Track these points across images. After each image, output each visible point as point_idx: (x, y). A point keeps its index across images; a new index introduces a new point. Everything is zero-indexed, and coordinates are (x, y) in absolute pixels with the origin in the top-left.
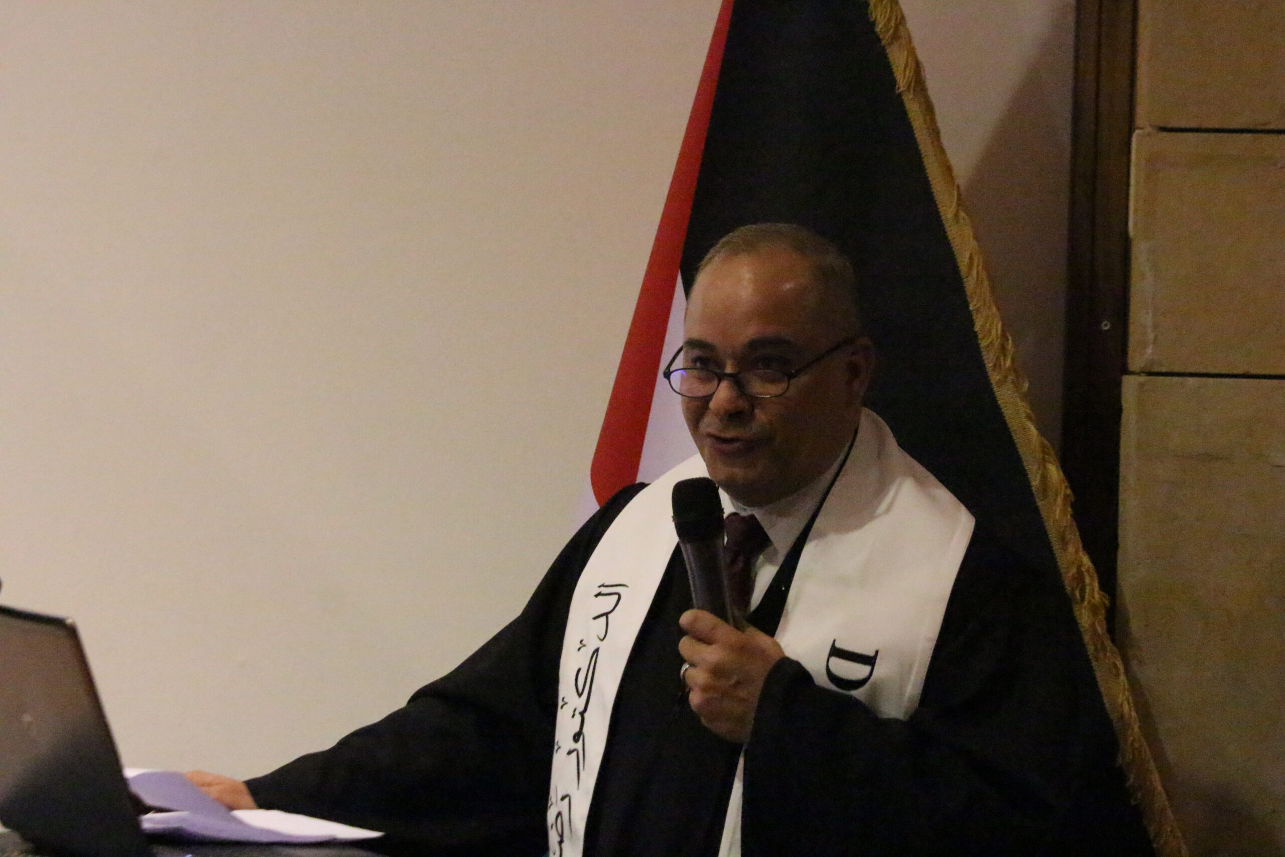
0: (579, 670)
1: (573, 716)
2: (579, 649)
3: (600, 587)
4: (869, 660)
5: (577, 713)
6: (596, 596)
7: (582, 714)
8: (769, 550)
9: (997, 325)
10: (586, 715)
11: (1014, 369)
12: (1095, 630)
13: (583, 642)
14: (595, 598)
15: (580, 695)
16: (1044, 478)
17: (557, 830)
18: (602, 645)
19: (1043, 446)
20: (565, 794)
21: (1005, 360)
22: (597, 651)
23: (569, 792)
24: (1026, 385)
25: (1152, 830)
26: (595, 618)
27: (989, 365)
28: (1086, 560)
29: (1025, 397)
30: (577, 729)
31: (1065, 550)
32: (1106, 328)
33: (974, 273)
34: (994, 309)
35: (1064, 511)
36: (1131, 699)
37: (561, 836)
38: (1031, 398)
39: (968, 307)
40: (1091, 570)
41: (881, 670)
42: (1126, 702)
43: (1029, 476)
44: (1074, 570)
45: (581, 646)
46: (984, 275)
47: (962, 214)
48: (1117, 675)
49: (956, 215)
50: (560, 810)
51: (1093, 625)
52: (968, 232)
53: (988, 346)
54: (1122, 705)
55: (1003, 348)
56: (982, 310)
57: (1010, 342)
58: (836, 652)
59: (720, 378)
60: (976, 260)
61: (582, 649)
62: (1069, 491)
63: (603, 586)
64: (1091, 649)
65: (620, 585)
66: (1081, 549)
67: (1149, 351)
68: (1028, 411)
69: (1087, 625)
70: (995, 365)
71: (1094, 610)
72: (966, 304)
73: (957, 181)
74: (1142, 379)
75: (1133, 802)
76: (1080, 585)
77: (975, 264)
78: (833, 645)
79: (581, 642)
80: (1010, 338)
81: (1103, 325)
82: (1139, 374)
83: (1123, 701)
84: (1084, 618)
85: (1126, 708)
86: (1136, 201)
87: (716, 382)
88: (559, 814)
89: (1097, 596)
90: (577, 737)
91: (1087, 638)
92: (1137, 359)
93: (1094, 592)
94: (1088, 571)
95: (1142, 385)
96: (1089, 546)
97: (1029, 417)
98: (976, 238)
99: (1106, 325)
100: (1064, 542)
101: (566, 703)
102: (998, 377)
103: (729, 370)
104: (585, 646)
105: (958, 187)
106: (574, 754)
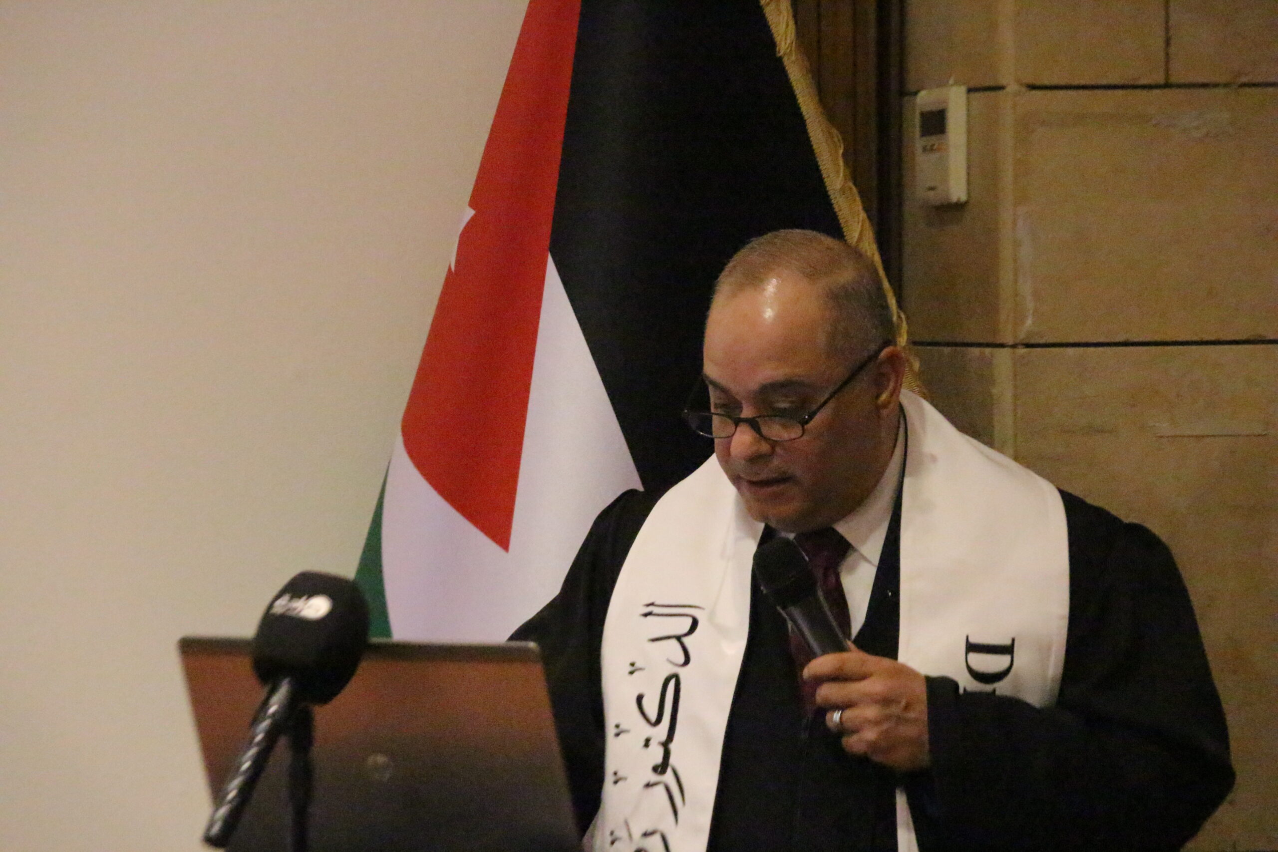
0: (640, 699)
1: (646, 746)
2: (629, 673)
3: (648, 605)
4: (1007, 650)
5: (654, 744)
6: (646, 615)
7: (664, 744)
10: (672, 746)
13: (639, 665)
14: (644, 617)
15: (654, 723)
18: (683, 673)
20: (650, 830)
22: (673, 677)
23: (659, 829)
26: (656, 639)
30: (658, 761)
41: (1023, 659)
45: (633, 670)
50: (642, 846)
58: (972, 648)
61: (638, 673)
63: (654, 605)
65: (690, 606)
67: (1029, 322)
74: (1022, 351)
78: (968, 641)
79: (631, 665)
88: (640, 850)
95: (1023, 358)
101: (625, 731)
104: (643, 669)
106: (660, 787)
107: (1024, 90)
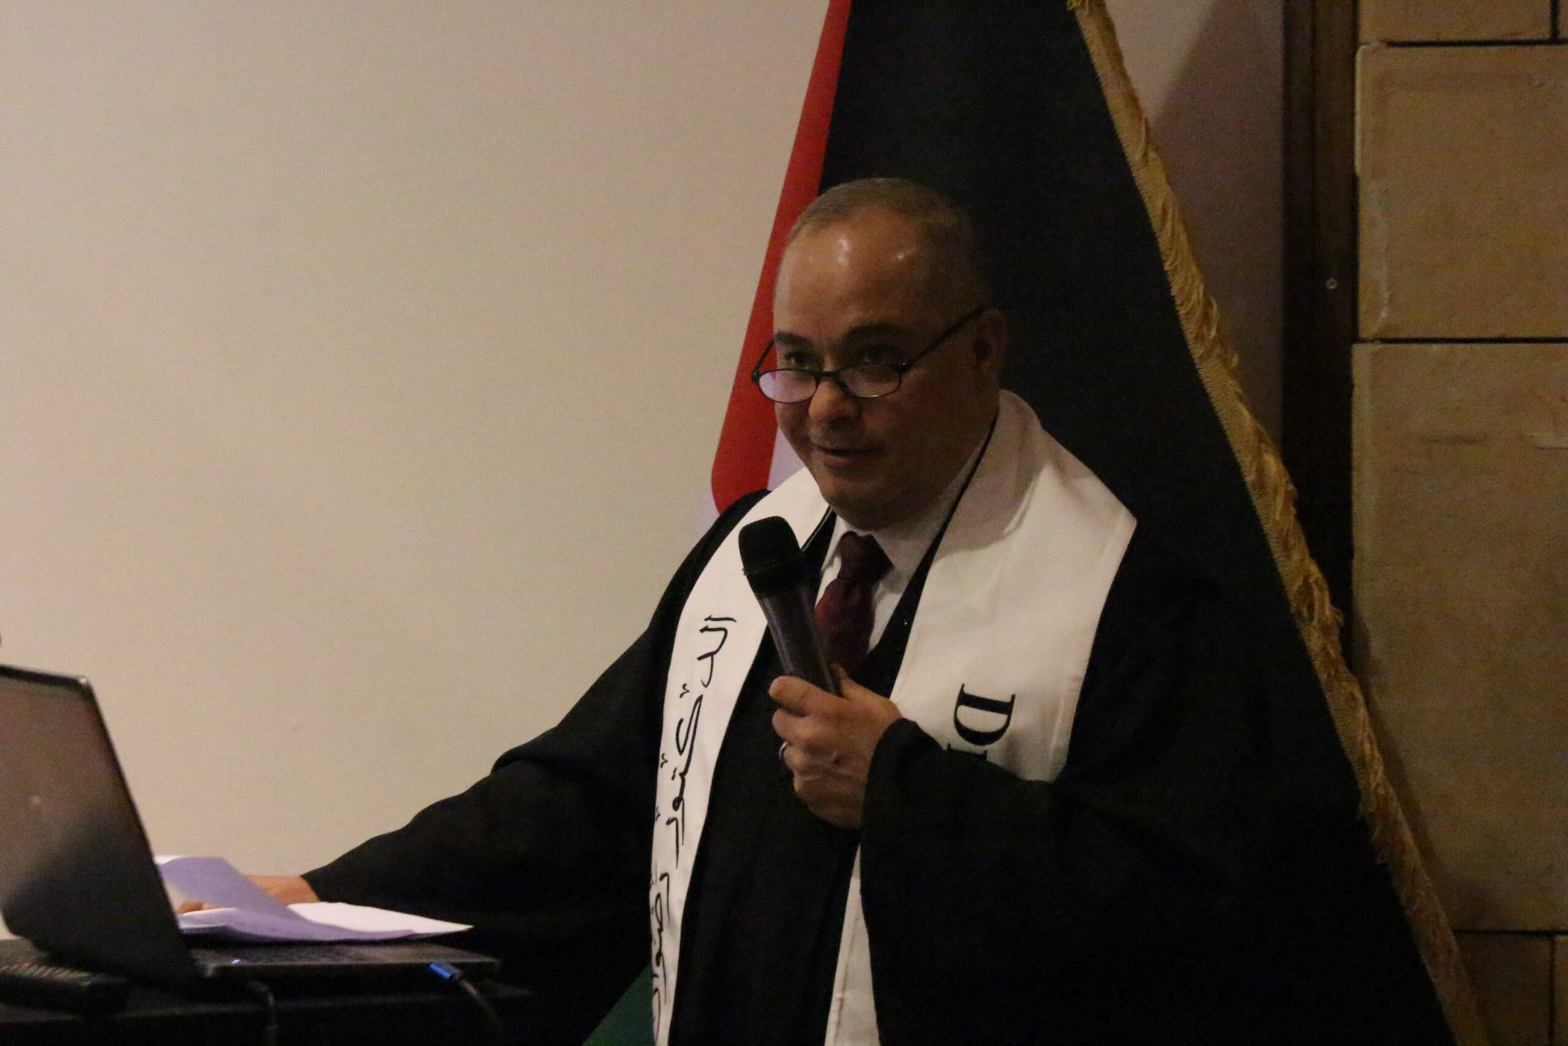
0: (681, 721)
1: (673, 778)
2: (681, 696)
3: (706, 620)
4: (1004, 708)
5: (677, 773)
6: (702, 631)
7: (683, 775)
8: (891, 576)
9: (1198, 287)
10: (687, 777)
11: (1220, 340)
12: (1328, 654)
13: (687, 687)
14: (700, 633)
15: (681, 752)
16: (1261, 471)
17: (657, 916)
18: (707, 693)
19: (1258, 433)
20: (664, 872)
21: (1209, 330)
22: (700, 699)
23: (668, 871)
24: (1235, 360)
25: (1403, 895)
26: (700, 658)
27: (1190, 337)
28: (1314, 569)
29: (1233, 373)
30: (677, 794)
31: (1289, 558)
32: (1332, 287)
33: (1169, 225)
34: (1194, 269)
35: (1285, 511)
36: (1372, 735)
37: (661, 923)
38: (1242, 375)
39: (1163, 267)
40: (1320, 583)
41: (1020, 719)
42: (1366, 740)
43: (1243, 470)
44: (1299, 582)
45: (684, 691)
46: (1180, 228)
47: (1152, 155)
48: (1355, 709)
49: (1145, 155)
50: (659, 891)
51: (1324, 649)
52: (1161, 177)
53: (1187, 314)
54: (1362, 744)
55: (1206, 316)
56: (1179, 270)
57: (1215, 307)
58: (965, 699)
59: (818, 377)
60: (1170, 210)
61: (685, 695)
62: (1291, 487)
63: (709, 618)
64: (1323, 677)
65: (725, 619)
66: (1307, 556)
67: (1384, 314)
68: (1240, 391)
69: (1316, 649)
70: (1196, 338)
71: (1325, 630)
72: (1160, 264)
73: (1144, 116)
74: (1378, 347)
75: (1379, 861)
76: (1308, 600)
77: (1170, 216)
78: (962, 691)
79: (684, 686)
80: (1214, 302)
81: (1328, 282)
82: (1372, 341)
83: (1363, 740)
84: (1314, 641)
85: (1367, 746)
86: (1363, 133)
87: (813, 383)
88: (659, 896)
89: (1328, 612)
90: (678, 802)
91: (1317, 663)
92: (1369, 326)
93: (1326, 609)
94: (1316, 582)
95: (1375, 355)
96: (1316, 553)
97: (1241, 398)
98: (1169, 182)
99: (1332, 284)
100: (1287, 548)
101: (666, 761)
102: (1201, 351)
103: (828, 367)
104: (688, 691)
105: (1146, 121)
106: (674, 823)
107: (1384, 46)
